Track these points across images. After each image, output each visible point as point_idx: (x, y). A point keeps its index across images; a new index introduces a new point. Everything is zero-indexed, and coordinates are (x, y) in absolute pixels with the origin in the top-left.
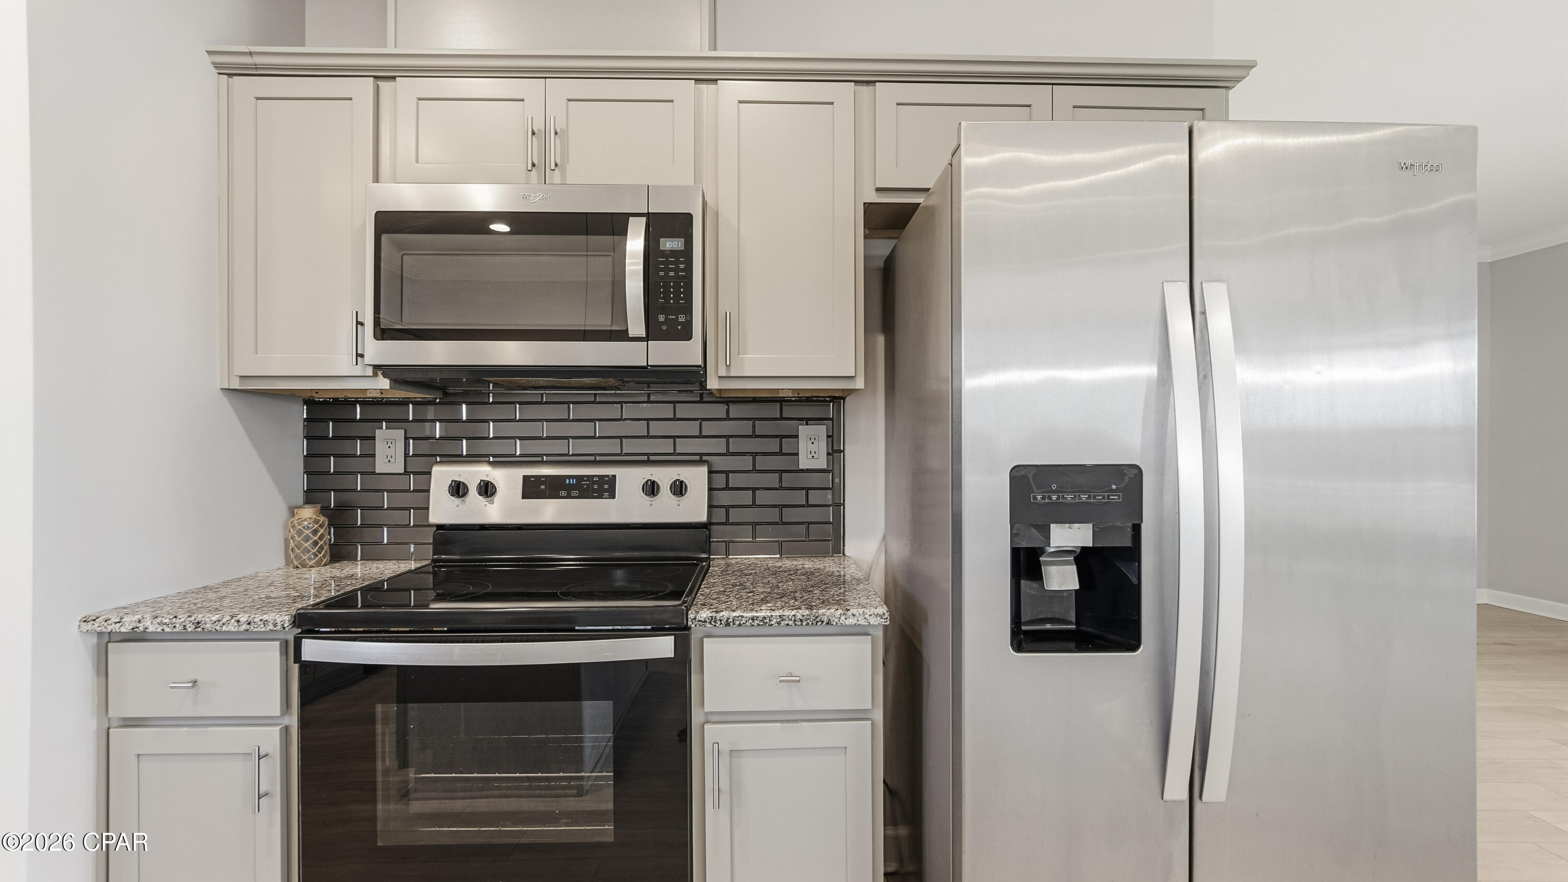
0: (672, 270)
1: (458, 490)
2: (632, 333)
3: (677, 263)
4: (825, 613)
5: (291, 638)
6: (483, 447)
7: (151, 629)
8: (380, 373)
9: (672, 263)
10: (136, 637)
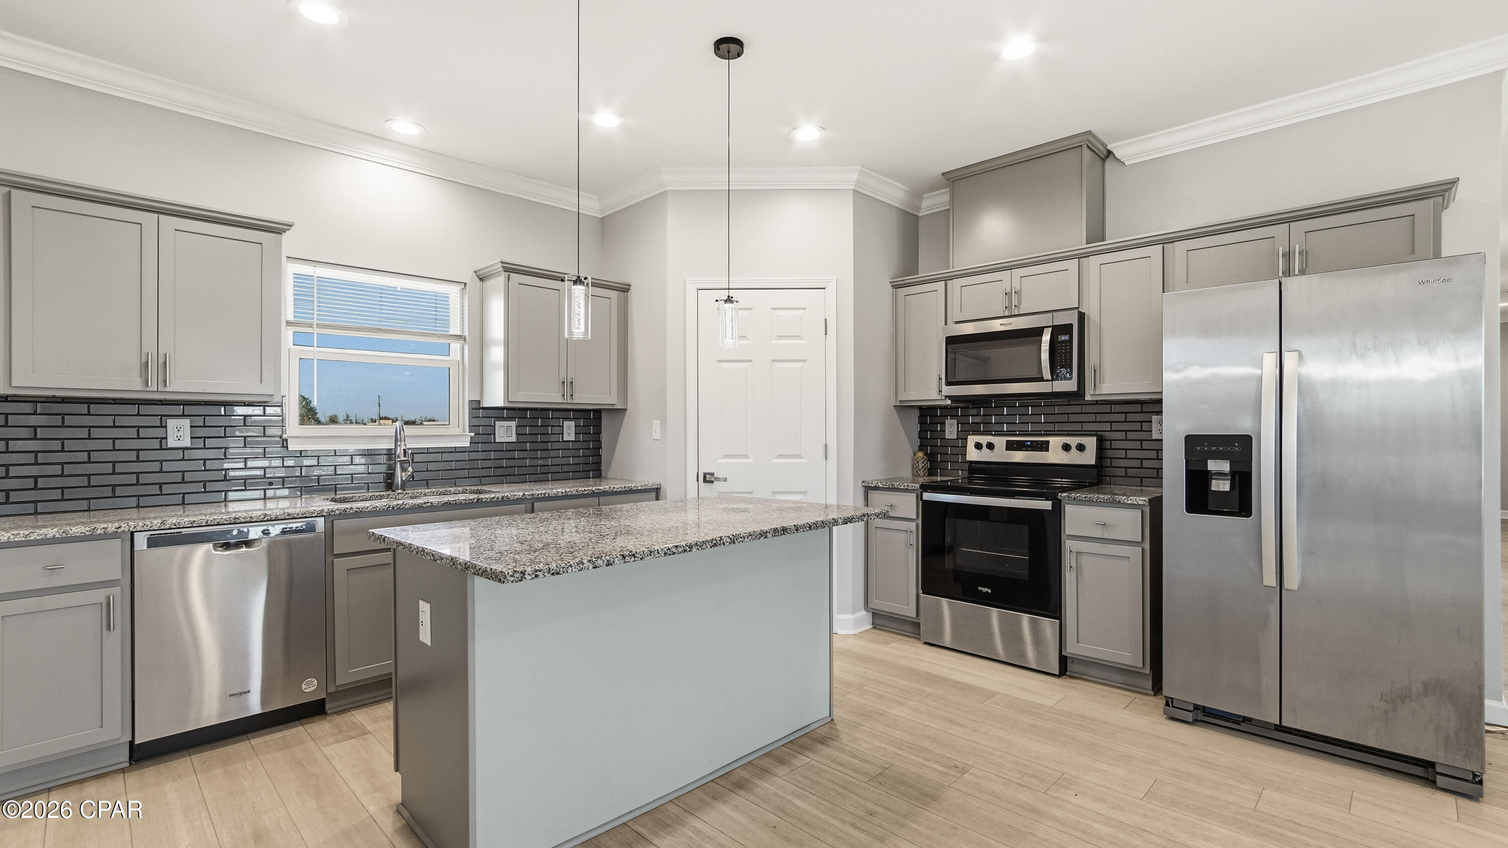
0: (1063, 349)
1: (978, 446)
2: (1045, 378)
3: (1066, 346)
4: (1118, 498)
5: (919, 493)
6: (990, 427)
7: (880, 486)
8: (947, 398)
9: (1064, 346)
10: (876, 488)
